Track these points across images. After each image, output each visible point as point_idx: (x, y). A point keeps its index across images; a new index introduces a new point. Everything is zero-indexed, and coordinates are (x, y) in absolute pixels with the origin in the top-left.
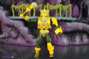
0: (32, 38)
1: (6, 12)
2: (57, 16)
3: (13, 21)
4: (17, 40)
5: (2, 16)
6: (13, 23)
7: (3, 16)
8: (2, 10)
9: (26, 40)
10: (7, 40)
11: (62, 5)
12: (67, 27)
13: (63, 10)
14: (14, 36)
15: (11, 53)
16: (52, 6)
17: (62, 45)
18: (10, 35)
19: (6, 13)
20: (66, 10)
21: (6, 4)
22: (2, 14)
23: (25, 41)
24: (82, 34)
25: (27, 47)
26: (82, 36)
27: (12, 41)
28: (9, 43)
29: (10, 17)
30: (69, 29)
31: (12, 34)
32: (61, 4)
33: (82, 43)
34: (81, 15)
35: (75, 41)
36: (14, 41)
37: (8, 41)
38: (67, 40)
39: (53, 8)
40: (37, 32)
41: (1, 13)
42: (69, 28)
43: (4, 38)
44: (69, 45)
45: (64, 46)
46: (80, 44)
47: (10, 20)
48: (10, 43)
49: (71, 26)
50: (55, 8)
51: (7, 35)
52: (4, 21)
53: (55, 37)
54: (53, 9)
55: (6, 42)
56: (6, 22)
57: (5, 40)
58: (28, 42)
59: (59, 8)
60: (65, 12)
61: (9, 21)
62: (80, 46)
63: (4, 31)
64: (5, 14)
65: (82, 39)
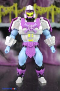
0: (14, 54)
11: (55, 7)
16: (40, 8)
23: (5, 59)
32: (53, 5)
39: (42, 11)
40: (20, 46)
50: (45, 11)
58: (9, 60)
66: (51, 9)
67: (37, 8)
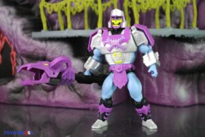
1: (24, 20)
2: (158, 26)
3: (42, 45)
4: (54, 94)
5: (12, 32)
6: (41, 49)
7: (16, 31)
8: (12, 16)
9: (79, 92)
10: (27, 94)
12: (187, 57)
13: (173, 10)
15: (40, 129)
17: (172, 105)
19: (24, 24)
20: (183, 12)
22: (14, 27)
25: (82, 112)
27: (40, 96)
28: (32, 102)
29: (35, 34)
30: (191, 62)
36: (47, 96)
37: (29, 97)
38: (187, 90)
41: (11, 24)
42: (191, 59)
43: (19, 90)
44: (192, 106)
45: (179, 107)
47: (34, 42)
48: (36, 103)
49: (196, 53)
50: (153, 6)
52: (20, 44)
53: (154, 84)
54: (148, 10)
55: (25, 102)
56: (24, 47)
57: (23, 96)
58: (84, 98)
59: (164, 8)
60: (180, 18)
61: (31, 44)
64: (21, 25)
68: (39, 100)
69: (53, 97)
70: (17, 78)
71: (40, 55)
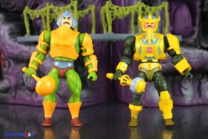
1: (12, 25)
2: (133, 32)
3: (27, 48)
6: (26, 52)
7: (4, 36)
10: (13, 94)
11: (143, 5)
14: (29, 85)
17: (147, 105)
18: (21, 81)
19: (11, 30)
21: (11, 8)
22: (2, 32)
24: (200, 76)
25: (61, 111)
26: (200, 84)
27: (25, 96)
28: (17, 102)
29: (20, 39)
31: (25, 79)
33: (200, 101)
34: (197, 29)
35: (182, 94)
36: (31, 96)
37: (15, 97)
43: (6, 90)
46: (195, 102)
47: (19, 45)
48: (22, 103)
51: (13, 82)
52: (7, 47)
55: (11, 101)
56: (10, 50)
57: (10, 95)
58: (64, 98)
61: (17, 48)
62: (195, 109)
63: (7, 73)
64: (8, 30)
65: (199, 90)
66: (138, 8)
67: (112, 8)
68: (24, 100)
69: (36, 97)
70: (5, 78)
71: (25, 58)
